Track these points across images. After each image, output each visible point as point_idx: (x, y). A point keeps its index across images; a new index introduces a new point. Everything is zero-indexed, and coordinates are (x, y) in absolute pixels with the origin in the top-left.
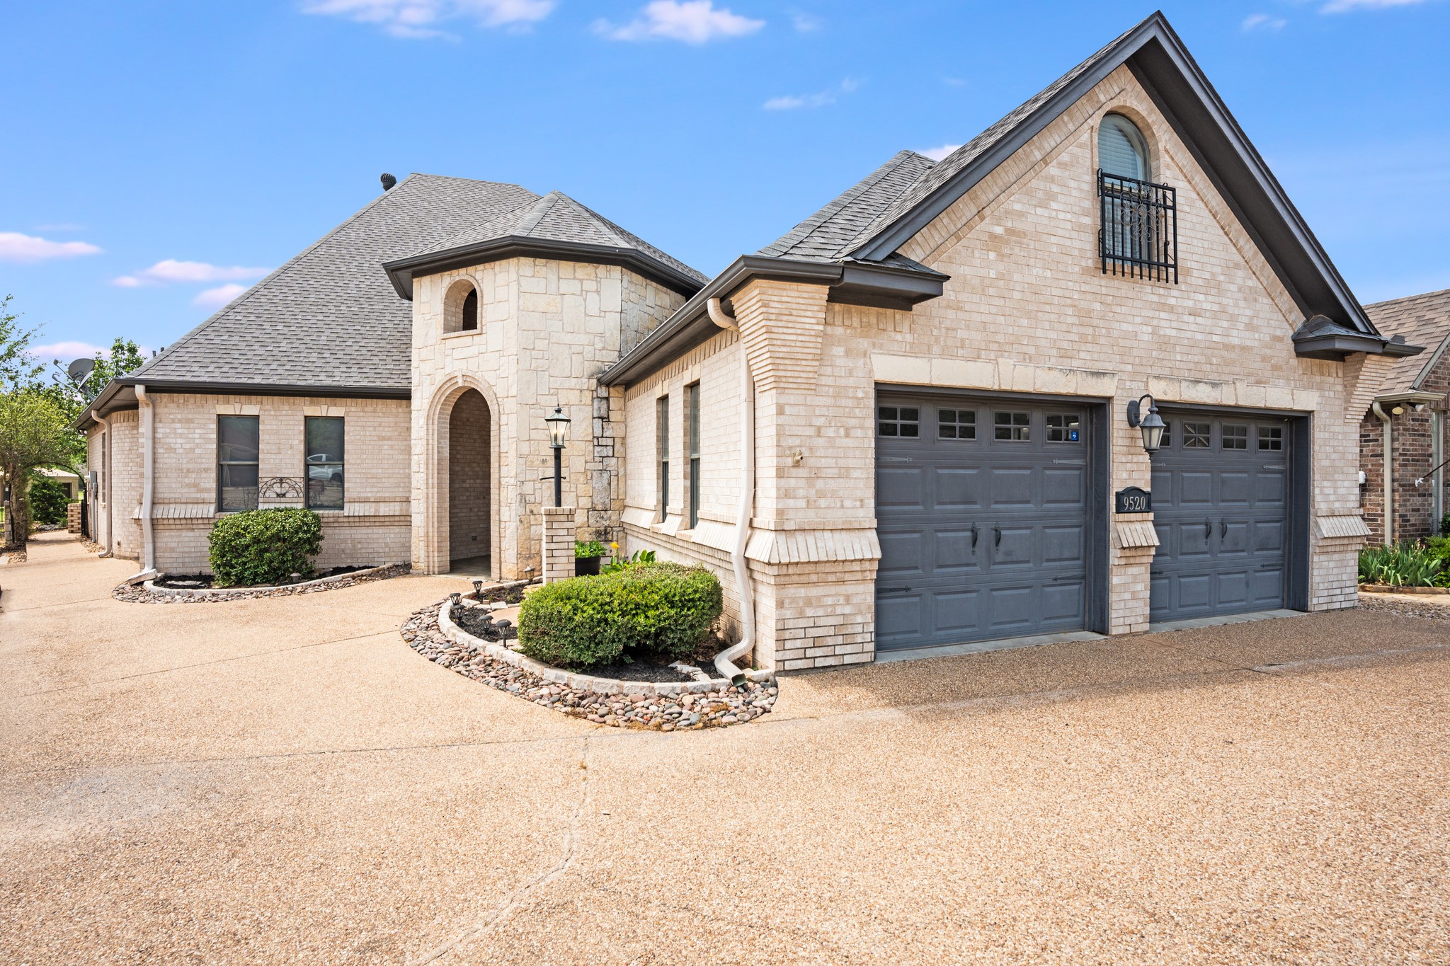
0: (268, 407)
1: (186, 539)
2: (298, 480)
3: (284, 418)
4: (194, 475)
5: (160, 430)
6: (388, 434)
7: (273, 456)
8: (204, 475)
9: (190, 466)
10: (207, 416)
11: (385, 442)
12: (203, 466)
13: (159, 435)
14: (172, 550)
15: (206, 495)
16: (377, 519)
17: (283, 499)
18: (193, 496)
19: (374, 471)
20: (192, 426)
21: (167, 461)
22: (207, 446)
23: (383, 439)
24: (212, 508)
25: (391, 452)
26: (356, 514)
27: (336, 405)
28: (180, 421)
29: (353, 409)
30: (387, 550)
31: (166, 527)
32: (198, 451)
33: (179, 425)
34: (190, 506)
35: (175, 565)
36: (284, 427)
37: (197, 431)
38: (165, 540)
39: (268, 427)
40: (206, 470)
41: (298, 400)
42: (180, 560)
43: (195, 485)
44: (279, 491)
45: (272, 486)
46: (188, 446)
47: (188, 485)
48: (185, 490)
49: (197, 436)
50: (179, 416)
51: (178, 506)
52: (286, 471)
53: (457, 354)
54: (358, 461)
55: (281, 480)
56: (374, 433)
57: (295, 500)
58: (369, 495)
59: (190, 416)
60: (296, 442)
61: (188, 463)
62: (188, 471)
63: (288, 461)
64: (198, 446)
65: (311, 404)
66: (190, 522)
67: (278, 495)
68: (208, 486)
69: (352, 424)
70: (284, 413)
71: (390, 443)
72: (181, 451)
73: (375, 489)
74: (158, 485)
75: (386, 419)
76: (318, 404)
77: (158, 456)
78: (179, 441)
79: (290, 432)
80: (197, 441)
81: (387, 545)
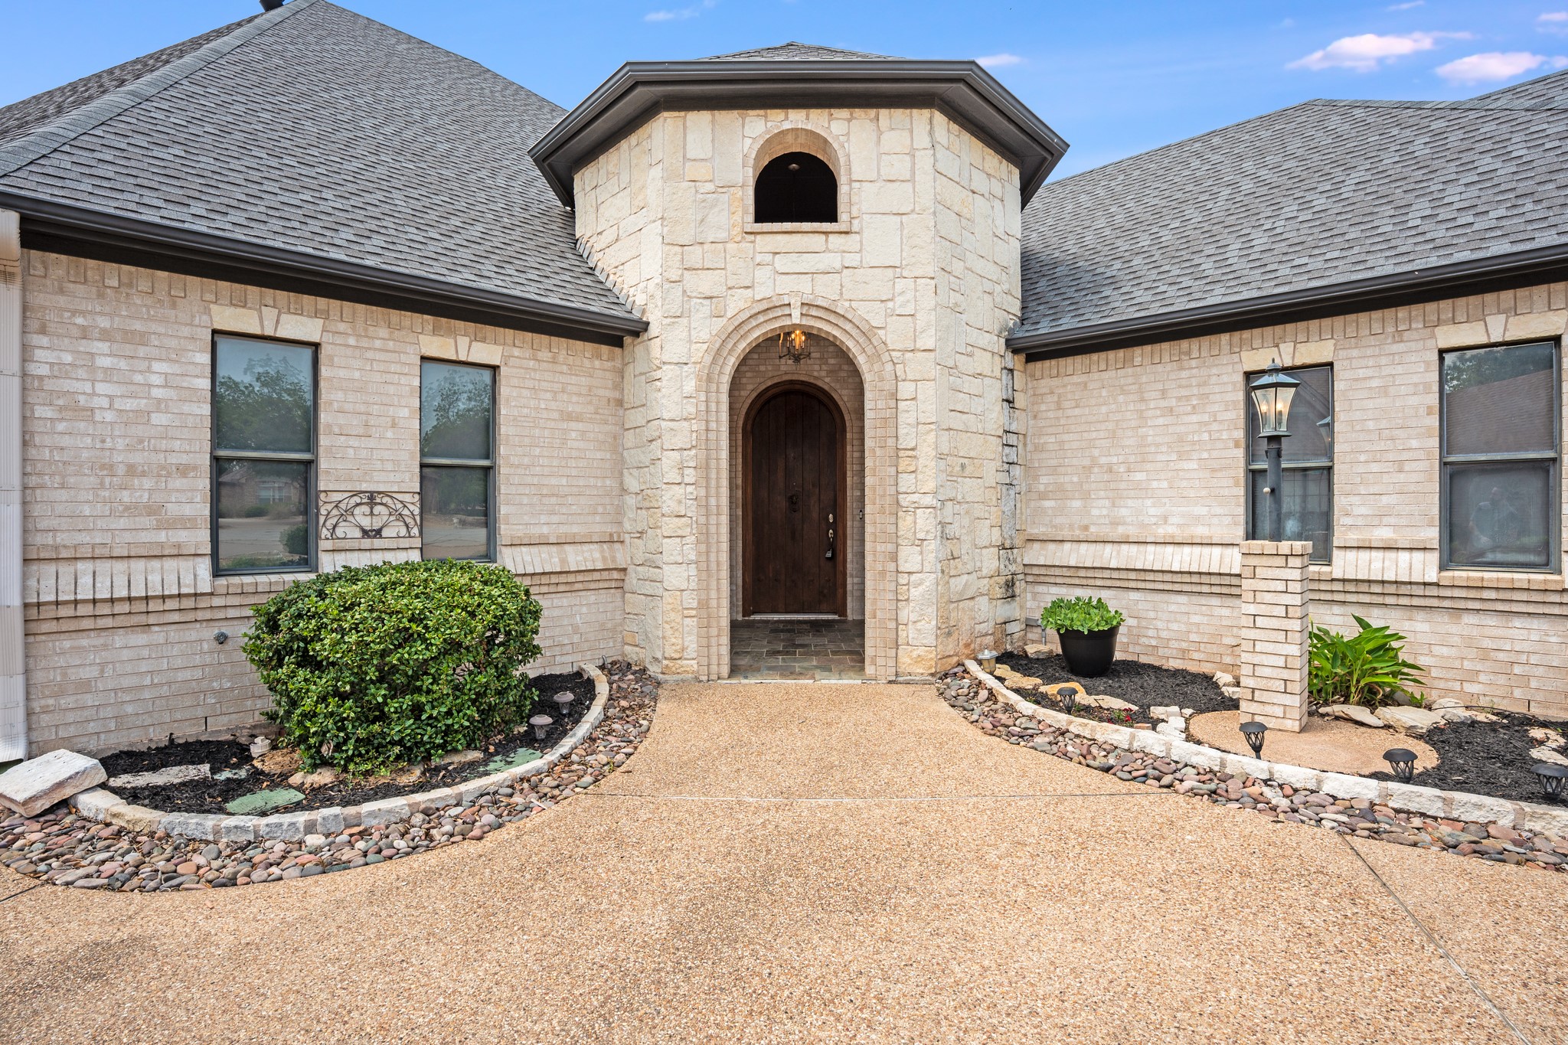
0: (342, 327)
1: (126, 655)
2: (407, 498)
3: (379, 356)
4: (148, 483)
5: (39, 354)
6: (578, 409)
7: (353, 442)
8: (178, 483)
9: (137, 458)
10: (186, 331)
11: (573, 425)
12: (173, 459)
13: (39, 369)
14: (85, 686)
15: (182, 536)
16: (563, 579)
17: (377, 543)
18: (145, 537)
19: (554, 481)
20: (142, 351)
21: (66, 441)
22: (186, 408)
23: (569, 417)
24: (204, 567)
25: (582, 445)
26: (530, 570)
27: (483, 340)
28: (106, 336)
29: (516, 352)
30: (576, 639)
31: (65, 626)
32: (157, 419)
33: (103, 347)
34: (138, 566)
35: (92, 727)
36: (377, 377)
37: (157, 366)
38: (61, 662)
39: (342, 373)
40: (183, 470)
41: (407, 318)
42: (109, 712)
43: (153, 510)
44: (366, 523)
45: (350, 512)
46: (130, 404)
47: (130, 510)
48: (123, 523)
49: (156, 380)
50: (104, 323)
51: (103, 567)
52: (377, 477)
53: (782, 263)
54: (526, 461)
55: (372, 499)
56: (553, 405)
57: (405, 543)
58: (545, 530)
59: (138, 326)
60: (405, 412)
61: (130, 448)
62: (131, 470)
63: (386, 455)
64: (160, 405)
65: (435, 332)
66: (141, 607)
67: (365, 533)
68: (188, 510)
69: (515, 382)
70: (378, 344)
71: (580, 426)
72: (109, 416)
73: (555, 519)
74: (37, 510)
75: (574, 379)
76: (452, 333)
77: (37, 426)
78: (101, 388)
79: (391, 389)
80: (157, 393)
81: (576, 630)
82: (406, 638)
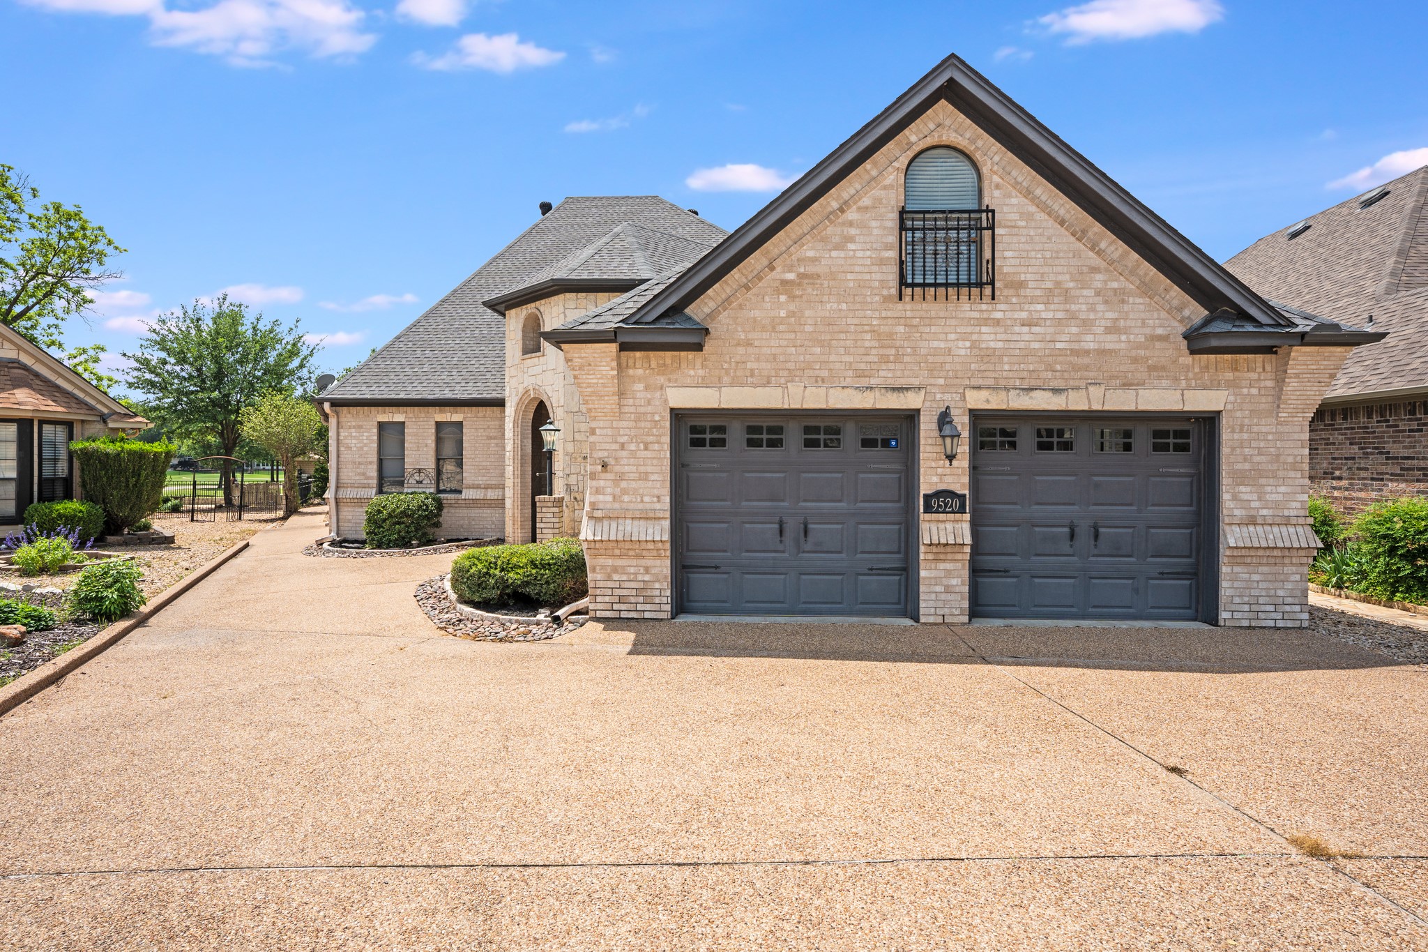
0: (411, 415)
1: (358, 514)
2: (431, 470)
3: (422, 423)
4: (363, 467)
5: (342, 434)
6: (495, 434)
7: (414, 453)
8: (369, 467)
9: (361, 460)
10: (371, 423)
11: (492, 441)
12: (368, 460)
13: (341, 438)
14: (349, 521)
15: (370, 481)
16: (486, 502)
17: (420, 485)
18: (362, 482)
19: (484, 464)
20: (362, 430)
21: (346, 456)
22: (371, 445)
23: (491, 438)
24: (374, 491)
25: (496, 449)
26: (470, 498)
27: (457, 413)
28: (354, 427)
29: (469, 415)
30: (493, 527)
31: (346, 504)
32: (365, 449)
33: (353, 430)
34: (360, 489)
35: (351, 532)
36: (421, 431)
37: (365, 434)
38: (345, 513)
39: (411, 430)
40: (371, 463)
41: (431, 409)
42: (353, 529)
43: (364, 474)
44: (418, 478)
45: (413, 475)
46: (358, 445)
47: (359, 474)
48: (357, 478)
49: (365, 438)
50: (354, 424)
51: (353, 489)
52: (421, 463)
53: (531, 371)
54: (473, 456)
55: (420, 471)
56: (484, 434)
57: (429, 486)
58: (481, 482)
59: (361, 423)
60: (430, 441)
61: (359, 457)
62: (360, 463)
63: (424, 456)
64: (365, 445)
65: (440, 412)
66: (359, 501)
67: (417, 482)
68: (371, 474)
69: (468, 427)
70: (421, 419)
71: (495, 441)
72: (355, 449)
73: (485, 478)
74: (341, 474)
75: (493, 423)
76: (445, 412)
77: (341, 452)
78: (354, 441)
79: (426, 434)
80: (365, 441)
81: (493, 523)
82: (379, 512)
